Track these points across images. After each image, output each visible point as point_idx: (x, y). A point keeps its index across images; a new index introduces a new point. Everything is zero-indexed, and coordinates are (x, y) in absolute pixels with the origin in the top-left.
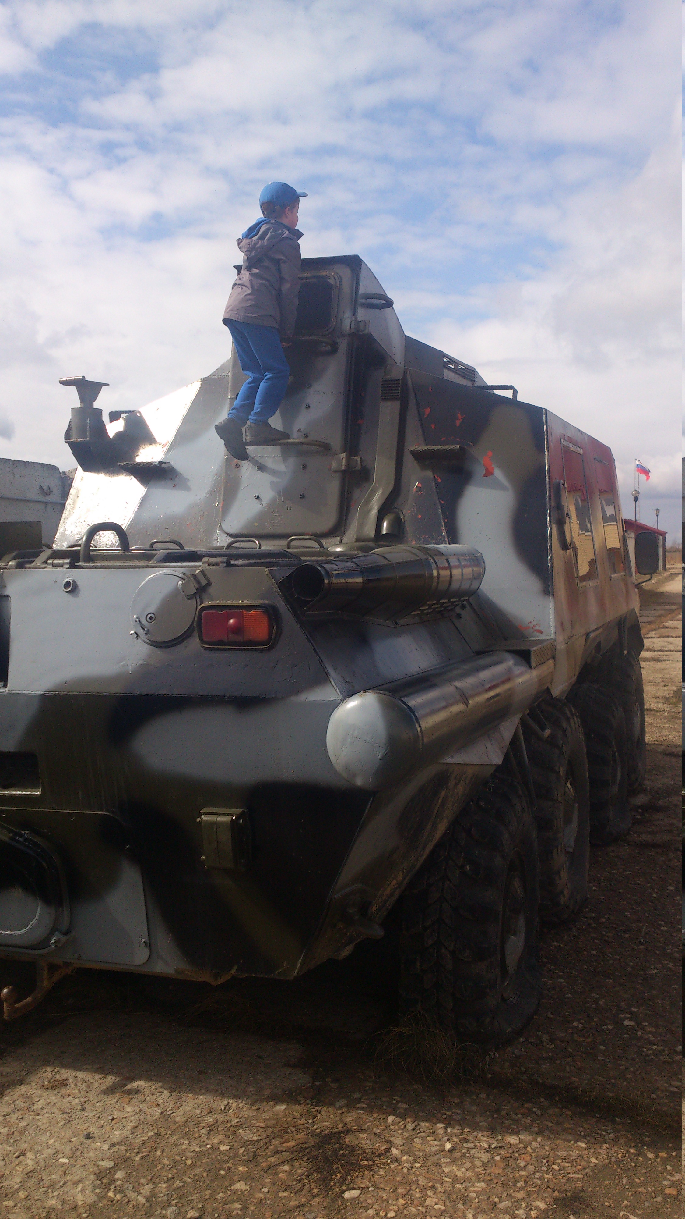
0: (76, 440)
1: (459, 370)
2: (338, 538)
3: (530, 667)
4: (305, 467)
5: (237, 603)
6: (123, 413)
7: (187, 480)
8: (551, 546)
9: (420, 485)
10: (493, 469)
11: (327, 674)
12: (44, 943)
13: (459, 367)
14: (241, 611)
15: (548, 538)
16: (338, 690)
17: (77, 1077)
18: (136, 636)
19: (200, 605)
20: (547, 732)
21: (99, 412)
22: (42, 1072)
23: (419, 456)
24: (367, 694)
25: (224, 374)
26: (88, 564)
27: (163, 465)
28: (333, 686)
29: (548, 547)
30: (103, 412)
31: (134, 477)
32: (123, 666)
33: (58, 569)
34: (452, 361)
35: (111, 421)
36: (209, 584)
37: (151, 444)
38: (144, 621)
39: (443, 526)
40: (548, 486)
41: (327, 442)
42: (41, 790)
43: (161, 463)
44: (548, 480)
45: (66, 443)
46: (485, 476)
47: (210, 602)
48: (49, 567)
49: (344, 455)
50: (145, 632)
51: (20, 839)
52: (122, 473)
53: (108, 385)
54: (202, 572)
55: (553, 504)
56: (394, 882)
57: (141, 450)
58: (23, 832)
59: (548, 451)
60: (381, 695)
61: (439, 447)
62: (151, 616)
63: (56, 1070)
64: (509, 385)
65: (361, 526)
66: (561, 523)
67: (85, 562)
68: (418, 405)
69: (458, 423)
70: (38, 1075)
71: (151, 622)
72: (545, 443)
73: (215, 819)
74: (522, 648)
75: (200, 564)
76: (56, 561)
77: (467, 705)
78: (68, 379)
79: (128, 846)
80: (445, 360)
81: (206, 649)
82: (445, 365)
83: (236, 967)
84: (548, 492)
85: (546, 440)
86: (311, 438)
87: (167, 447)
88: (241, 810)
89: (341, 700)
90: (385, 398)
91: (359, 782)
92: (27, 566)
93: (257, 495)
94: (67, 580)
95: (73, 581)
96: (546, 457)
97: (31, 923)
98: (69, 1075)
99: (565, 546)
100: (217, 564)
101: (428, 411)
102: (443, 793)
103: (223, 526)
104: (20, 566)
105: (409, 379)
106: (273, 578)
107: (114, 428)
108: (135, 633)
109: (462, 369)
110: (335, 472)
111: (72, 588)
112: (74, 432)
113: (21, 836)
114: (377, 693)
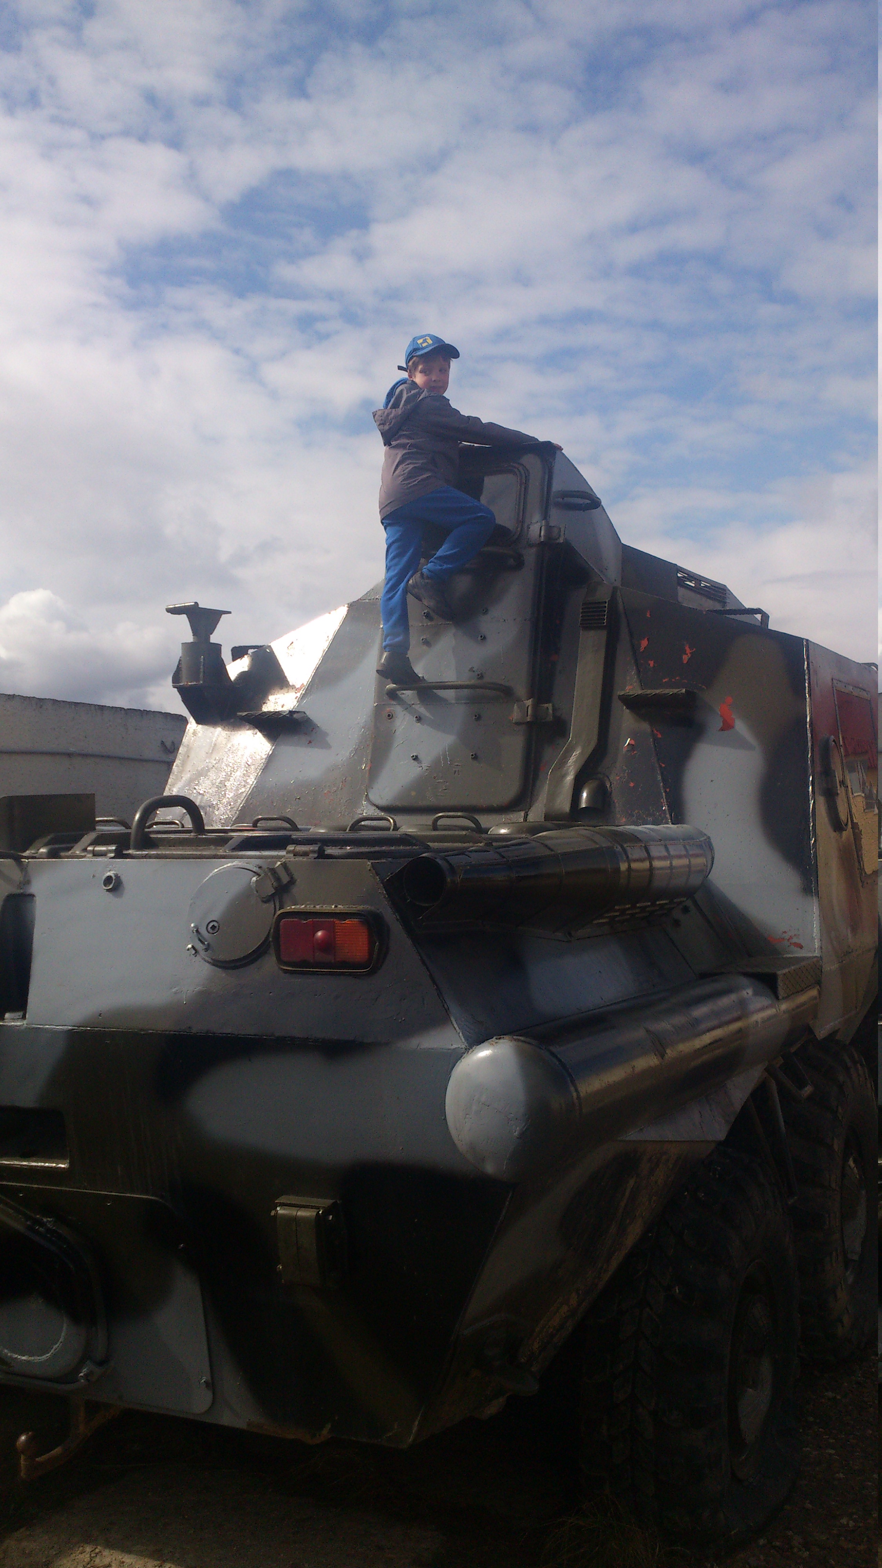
0: (186, 683)
1: (702, 588)
2: (522, 813)
3: (777, 998)
4: (478, 718)
5: (329, 908)
6: (251, 649)
7: (325, 734)
8: (814, 825)
9: (633, 742)
10: (733, 720)
11: (447, 1010)
12: (70, 1376)
13: (702, 585)
14: (332, 920)
15: (811, 815)
16: (461, 1034)
17: (123, 1562)
18: (194, 952)
19: (279, 910)
20: (808, 1090)
21: (218, 647)
22: (79, 1552)
23: (634, 704)
24: (501, 1041)
25: (377, 597)
26: (140, 853)
27: (295, 716)
28: (455, 1029)
29: (811, 828)
30: (222, 647)
31: (259, 731)
32: (175, 993)
33: (100, 859)
34: (691, 576)
35: (234, 659)
36: (292, 882)
37: (282, 689)
38: (203, 931)
39: (664, 797)
40: (810, 744)
41: (507, 684)
42: (68, 1161)
43: (291, 713)
44: (809, 735)
45: (174, 687)
46: (722, 729)
47: (293, 907)
48: (88, 855)
49: (529, 702)
50: (204, 947)
51: (41, 1229)
52: (245, 726)
53: (230, 613)
54: (284, 865)
55: (818, 769)
56: (565, 1309)
57: (271, 698)
58: (45, 1220)
59: (810, 696)
60: (520, 1044)
61: (658, 691)
62: (213, 925)
63: (97, 1550)
64: (755, 607)
65: (552, 797)
66: (830, 795)
67: (138, 848)
68: (631, 634)
69: (685, 658)
70: (72, 1556)
71: (213, 934)
72: (807, 685)
73: (295, 1213)
74: (767, 970)
75: (282, 853)
76: (98, 848)
77: (662, 1056)
78: (176, 606)
79: (182, 1245)
80: (679, 575)
81: (286, 971)
82: (681, 582)
83: (329, 1426)
84: (810, 752)
85: (807, 682)
86: (487, 679)
87: (302, 692)
88: (331, 1201)
89: (466, 1049)
90: (587, 627)
91: (490, 1168)
92: (62, 854)
93: (415, 754)
94: (108, 874)
95: (117, 876)
96: (807, 705)
97: (55, 1347)
98: (114, 1559)
99: (838, 826)
100: (305, 854)
101: (644, 643)
102: (632, 1182)
103: (371, 796)
104: (53, 854)
105: (620, 601)
106: (377, 874)
107: (236, 668)
108: (193, 947)
109: (706, 586)
110: (517, 724)
111: (114, 885)
112: (184, 673)
113: (42, 1224)
114: (515, 1040)
